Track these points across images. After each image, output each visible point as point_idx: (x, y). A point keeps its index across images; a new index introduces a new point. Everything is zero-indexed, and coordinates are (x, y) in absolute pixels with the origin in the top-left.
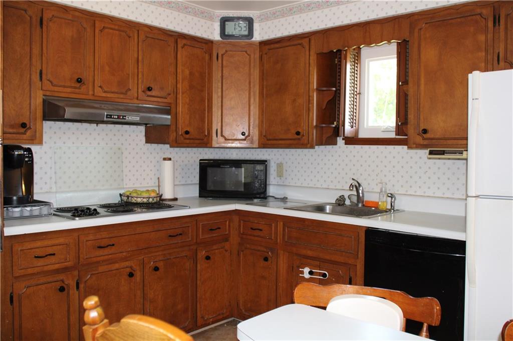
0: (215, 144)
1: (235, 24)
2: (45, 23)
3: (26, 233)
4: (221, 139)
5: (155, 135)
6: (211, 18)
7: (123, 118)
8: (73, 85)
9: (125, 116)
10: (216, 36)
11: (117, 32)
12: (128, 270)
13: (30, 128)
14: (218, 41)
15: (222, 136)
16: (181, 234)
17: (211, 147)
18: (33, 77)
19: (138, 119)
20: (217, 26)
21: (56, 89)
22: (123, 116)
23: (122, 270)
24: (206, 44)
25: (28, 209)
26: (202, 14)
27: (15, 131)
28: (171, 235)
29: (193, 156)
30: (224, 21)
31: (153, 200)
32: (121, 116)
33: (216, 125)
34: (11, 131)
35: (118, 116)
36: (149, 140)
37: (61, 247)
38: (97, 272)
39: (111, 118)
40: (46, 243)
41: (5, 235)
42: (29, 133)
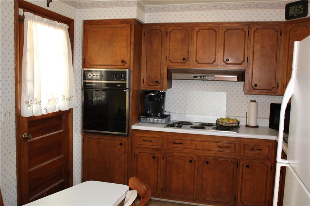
1: (295, 7)
2: (168, 34)
3: (140, 129)
6: (280, 7)
7: (204, 78)
8: (181, 62)
9: (205, 77)
11: (207, 30)
12: (190, 159)
13: (160, 83)
14: (284, 22)
16: (227, 147)
18: (163, 60)
20: (284, 11)
21: (173, 64)
22: (204, 77)
23: (187, 158)
25: (156, 119)
26: (271, 6)
27: (154, 84)
28: (220, 146)
30: (287, 7)
31: (229, 124)
32: (202, 77)
34: (152, 84)
35: (200, 77)
37: (155, 139)
38: (172, 155)
39: (197, 78)
40: (148, 135)
41: (132, 128)
42: (160, 85)
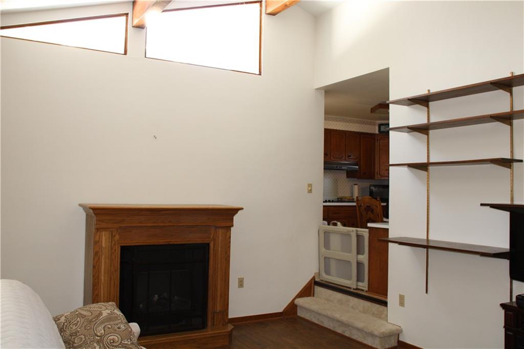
0: (376, 178)
1: (385, 127)
4: (379, 176)
5: (351, 174)
6: (374, 124)
9: (342, 167)
10: (377, 132)
14: (377, 134)
15: (379, 174)
17: (375, 179)
19: (346, 168)
20: (377, 128)
24: (372, 136)
26: (370, 124)
29: (366, 184)
30: (380, 125)
31: (351, 200)
33: (376, 170)
36: (348, 177)
39: (337, 168)
